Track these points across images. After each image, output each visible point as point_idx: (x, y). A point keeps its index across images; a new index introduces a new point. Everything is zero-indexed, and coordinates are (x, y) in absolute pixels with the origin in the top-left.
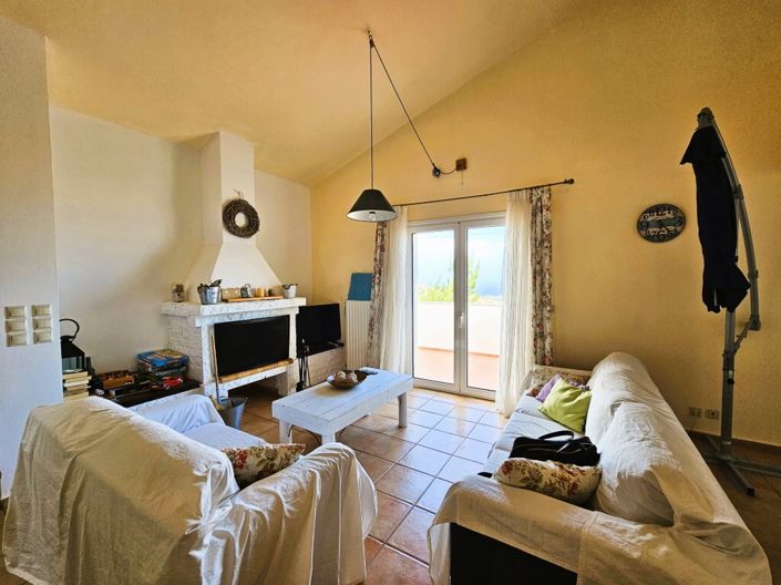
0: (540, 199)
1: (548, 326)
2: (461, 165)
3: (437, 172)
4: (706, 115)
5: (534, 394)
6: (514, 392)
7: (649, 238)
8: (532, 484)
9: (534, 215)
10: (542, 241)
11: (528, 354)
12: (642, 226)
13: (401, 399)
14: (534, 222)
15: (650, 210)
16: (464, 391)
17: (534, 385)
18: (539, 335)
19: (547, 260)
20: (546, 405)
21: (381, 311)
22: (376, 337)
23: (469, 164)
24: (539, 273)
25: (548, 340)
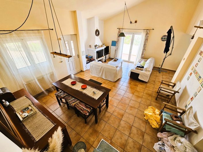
0: (148, 32)
1: (144, 53)
2: (136, 22)
3: (131, 22)
4: (172, 27)
5: (140, 62)
6: (137, 61)
7: (162, 40)
8: (138, 69)
9: (146, 35)
10: (146, 39)
11: (140, 57)
12: (162, 38)
13: (122, 63)
14: (146, 36)
15: (164, 36)
16: (129, 62)
17: (140, 61)
18: (142, 54)
19: (146, 43)
20: (141, 64)
21: (118, 48)
22: (116, 53)
23: (137, 22)
24: (145, 45)
25: (144, 55)
